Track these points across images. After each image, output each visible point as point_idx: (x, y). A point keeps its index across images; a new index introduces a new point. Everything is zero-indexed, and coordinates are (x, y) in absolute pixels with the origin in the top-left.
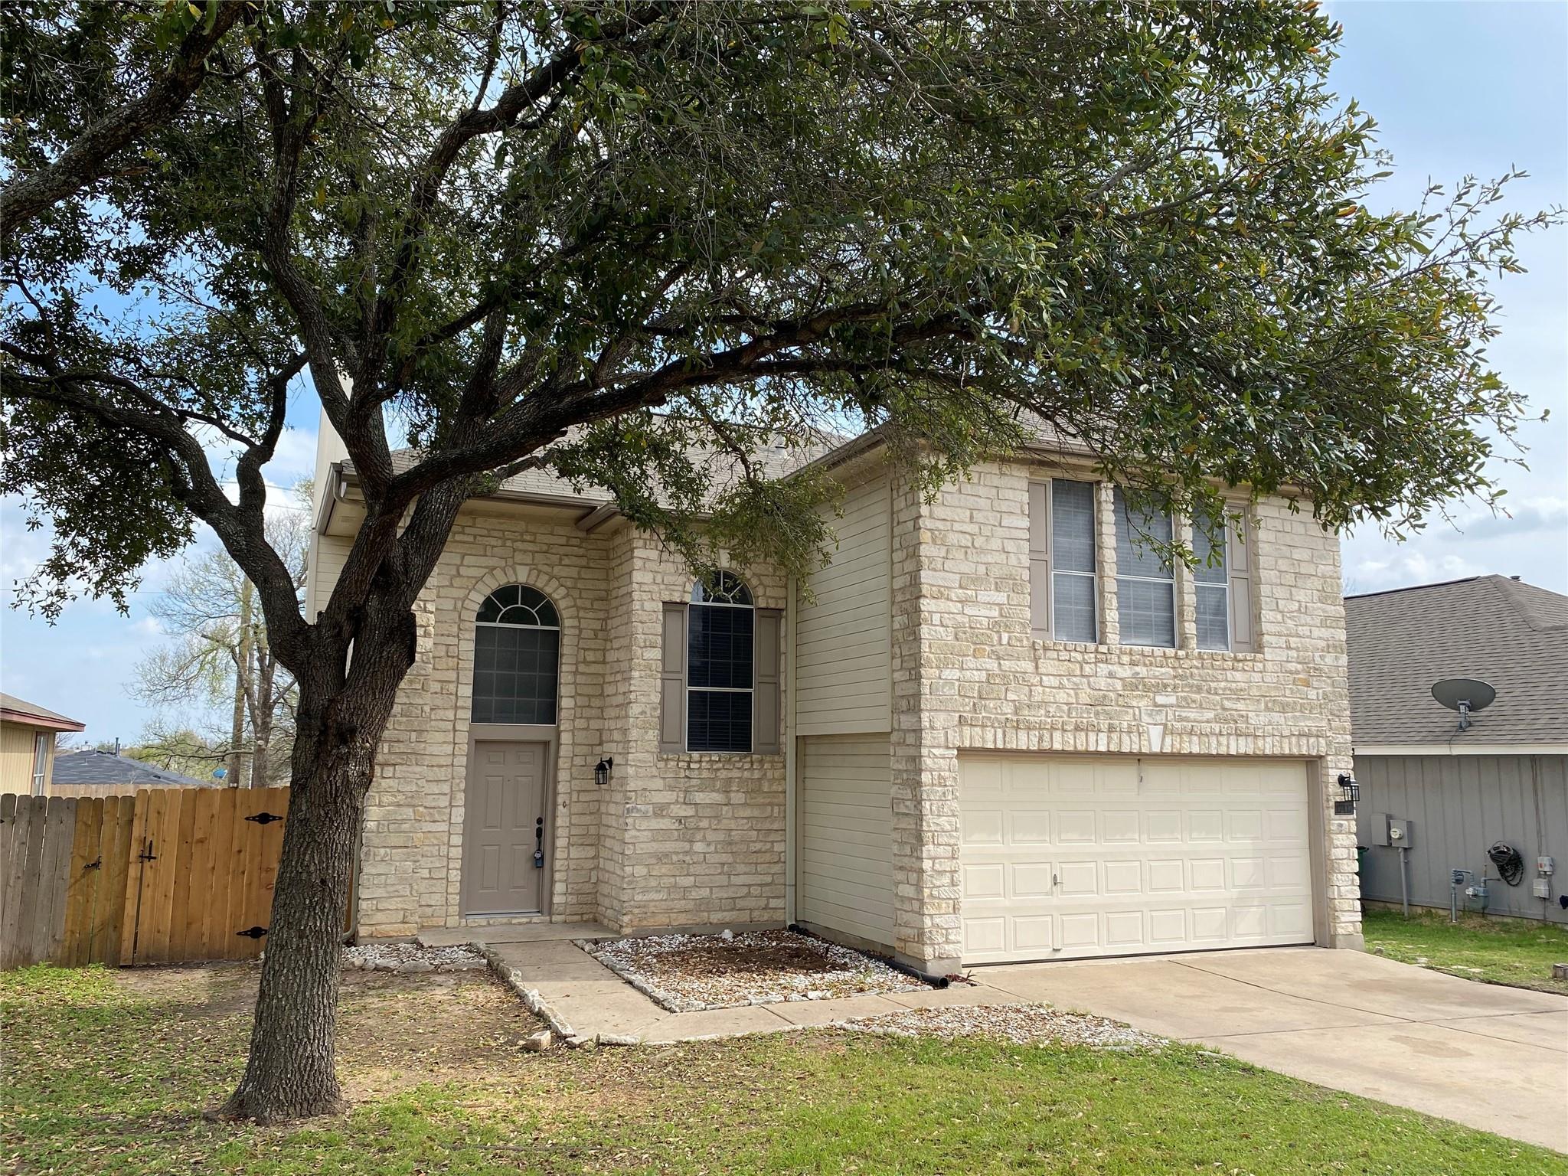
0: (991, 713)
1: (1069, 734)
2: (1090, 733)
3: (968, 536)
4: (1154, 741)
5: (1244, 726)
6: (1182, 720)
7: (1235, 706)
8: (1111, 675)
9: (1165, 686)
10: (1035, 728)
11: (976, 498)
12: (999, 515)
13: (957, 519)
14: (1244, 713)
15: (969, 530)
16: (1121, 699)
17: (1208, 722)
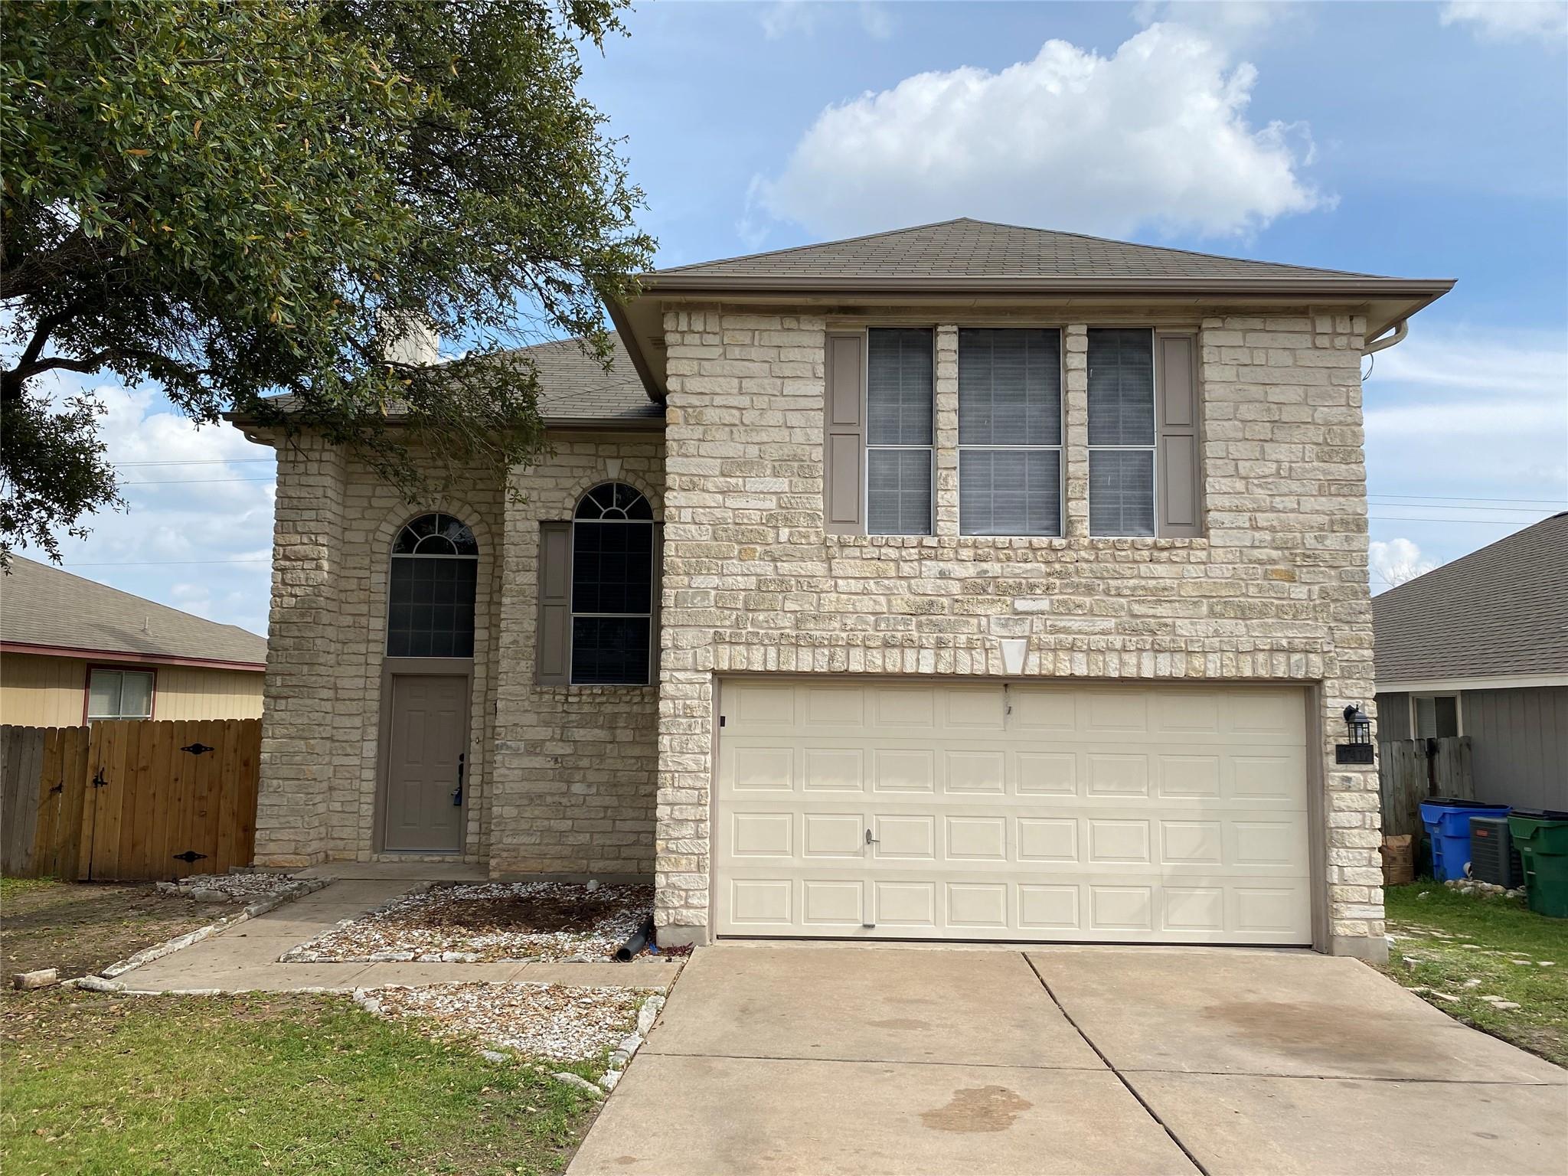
0: (758, 627)
1: (875, 652)
2: (907, 651)
3: (734, 412)
4: (1012, 661)
5: (1168, 638)
6: (1058, 631)
7: (1151, 612)
8: (943, 575)
9: (1032, 587)
10: (821, 645)
11: (746, 363)
12: (779, 382)
13: (718, 390)
14: (1169, 621)
15: (735, 404)
16: (957, 605)
17: (1103, 633)
